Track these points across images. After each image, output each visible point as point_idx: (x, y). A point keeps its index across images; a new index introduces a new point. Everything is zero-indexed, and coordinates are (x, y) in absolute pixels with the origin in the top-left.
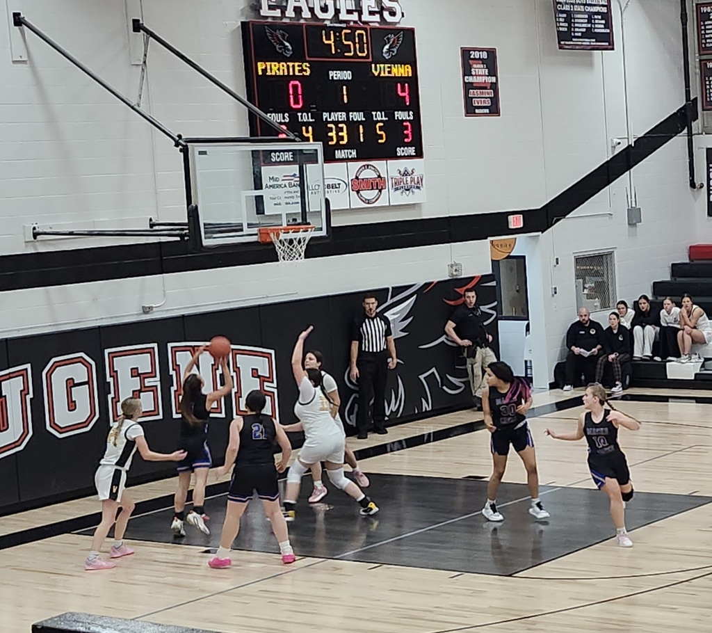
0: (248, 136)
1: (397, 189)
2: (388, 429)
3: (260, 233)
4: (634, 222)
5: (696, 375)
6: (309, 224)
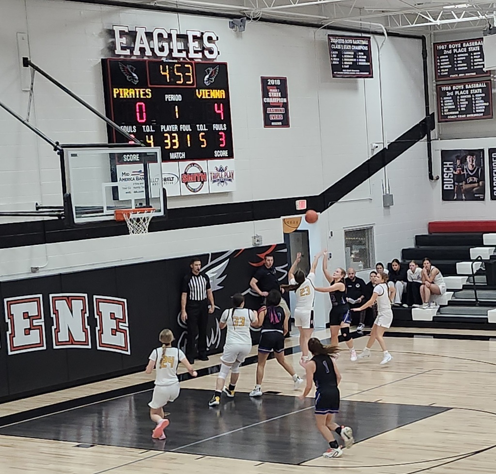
0: (107, 143)
1: (214, 181)
2: (209, 357)
3: (117, 214)
4: (388, 205)
5: (434, 317)
6: (151, 207)
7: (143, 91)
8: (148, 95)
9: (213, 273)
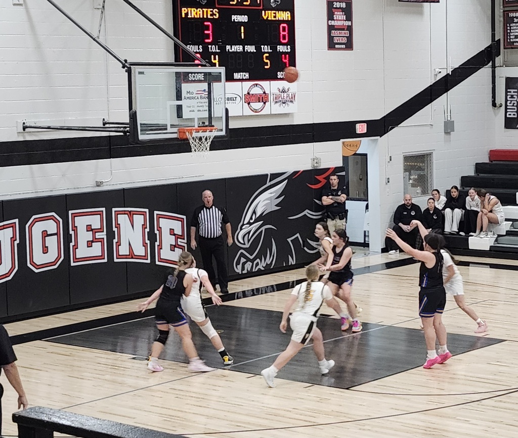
1: (276, 102)
3: (179, 132)
4: (449, 131)
5: (491, 247)
6: (213, 126)
7: (211, 11)
8: (215, 15)
9: (271, 193)
